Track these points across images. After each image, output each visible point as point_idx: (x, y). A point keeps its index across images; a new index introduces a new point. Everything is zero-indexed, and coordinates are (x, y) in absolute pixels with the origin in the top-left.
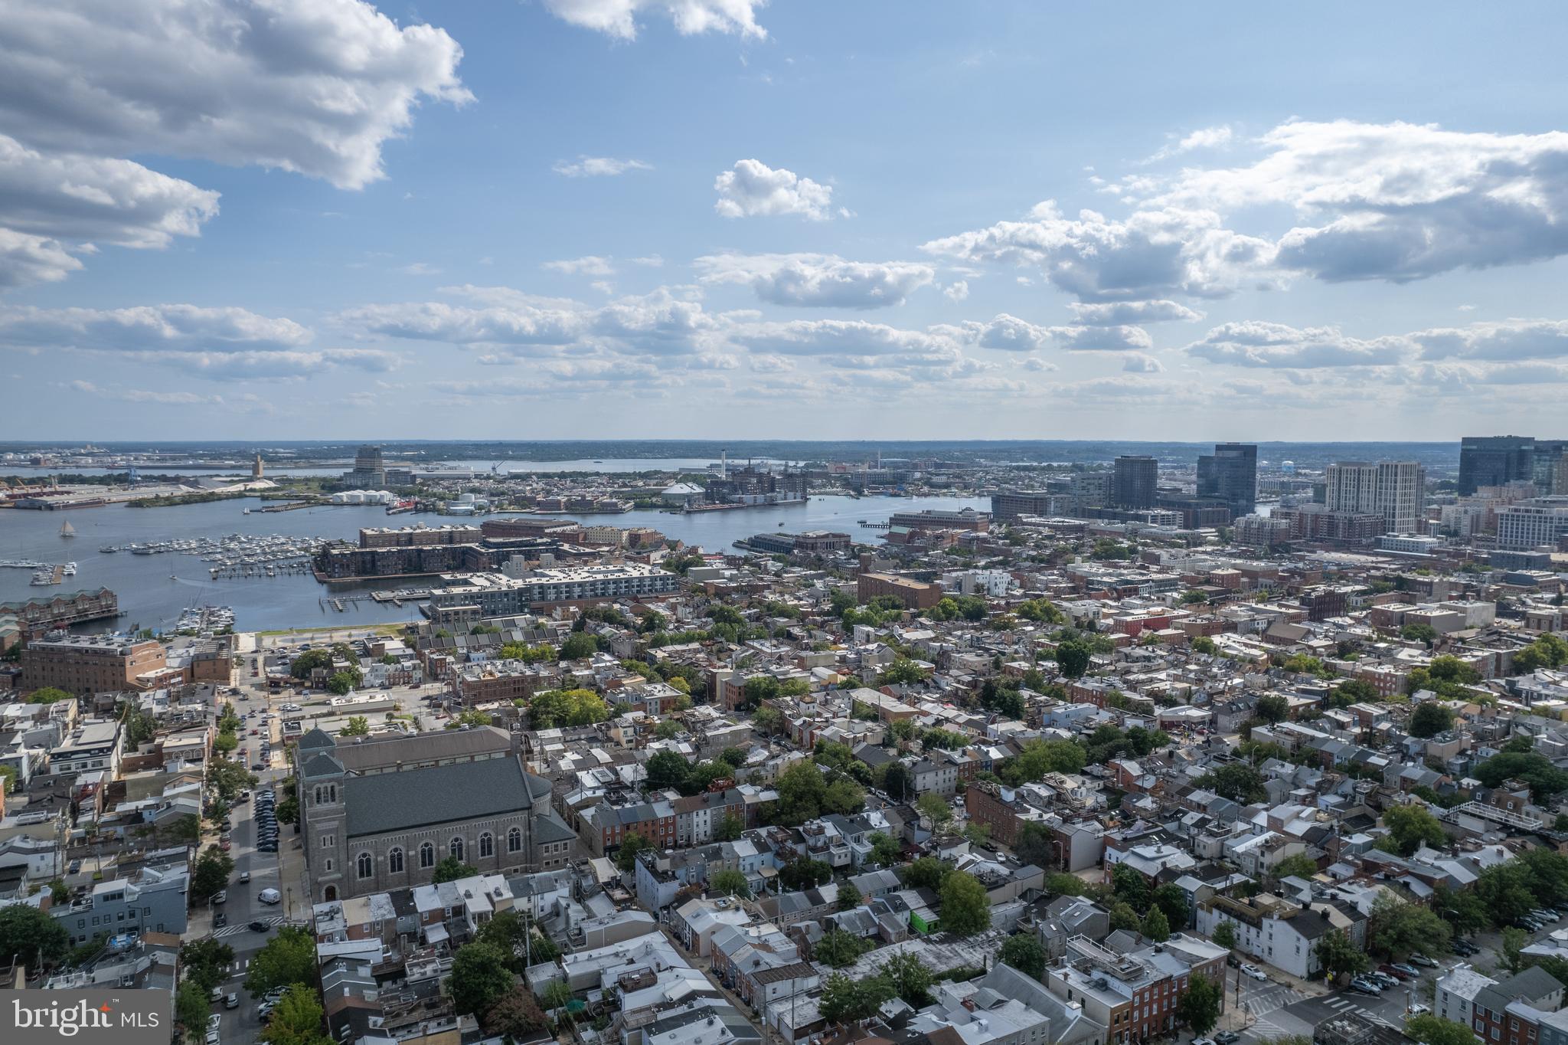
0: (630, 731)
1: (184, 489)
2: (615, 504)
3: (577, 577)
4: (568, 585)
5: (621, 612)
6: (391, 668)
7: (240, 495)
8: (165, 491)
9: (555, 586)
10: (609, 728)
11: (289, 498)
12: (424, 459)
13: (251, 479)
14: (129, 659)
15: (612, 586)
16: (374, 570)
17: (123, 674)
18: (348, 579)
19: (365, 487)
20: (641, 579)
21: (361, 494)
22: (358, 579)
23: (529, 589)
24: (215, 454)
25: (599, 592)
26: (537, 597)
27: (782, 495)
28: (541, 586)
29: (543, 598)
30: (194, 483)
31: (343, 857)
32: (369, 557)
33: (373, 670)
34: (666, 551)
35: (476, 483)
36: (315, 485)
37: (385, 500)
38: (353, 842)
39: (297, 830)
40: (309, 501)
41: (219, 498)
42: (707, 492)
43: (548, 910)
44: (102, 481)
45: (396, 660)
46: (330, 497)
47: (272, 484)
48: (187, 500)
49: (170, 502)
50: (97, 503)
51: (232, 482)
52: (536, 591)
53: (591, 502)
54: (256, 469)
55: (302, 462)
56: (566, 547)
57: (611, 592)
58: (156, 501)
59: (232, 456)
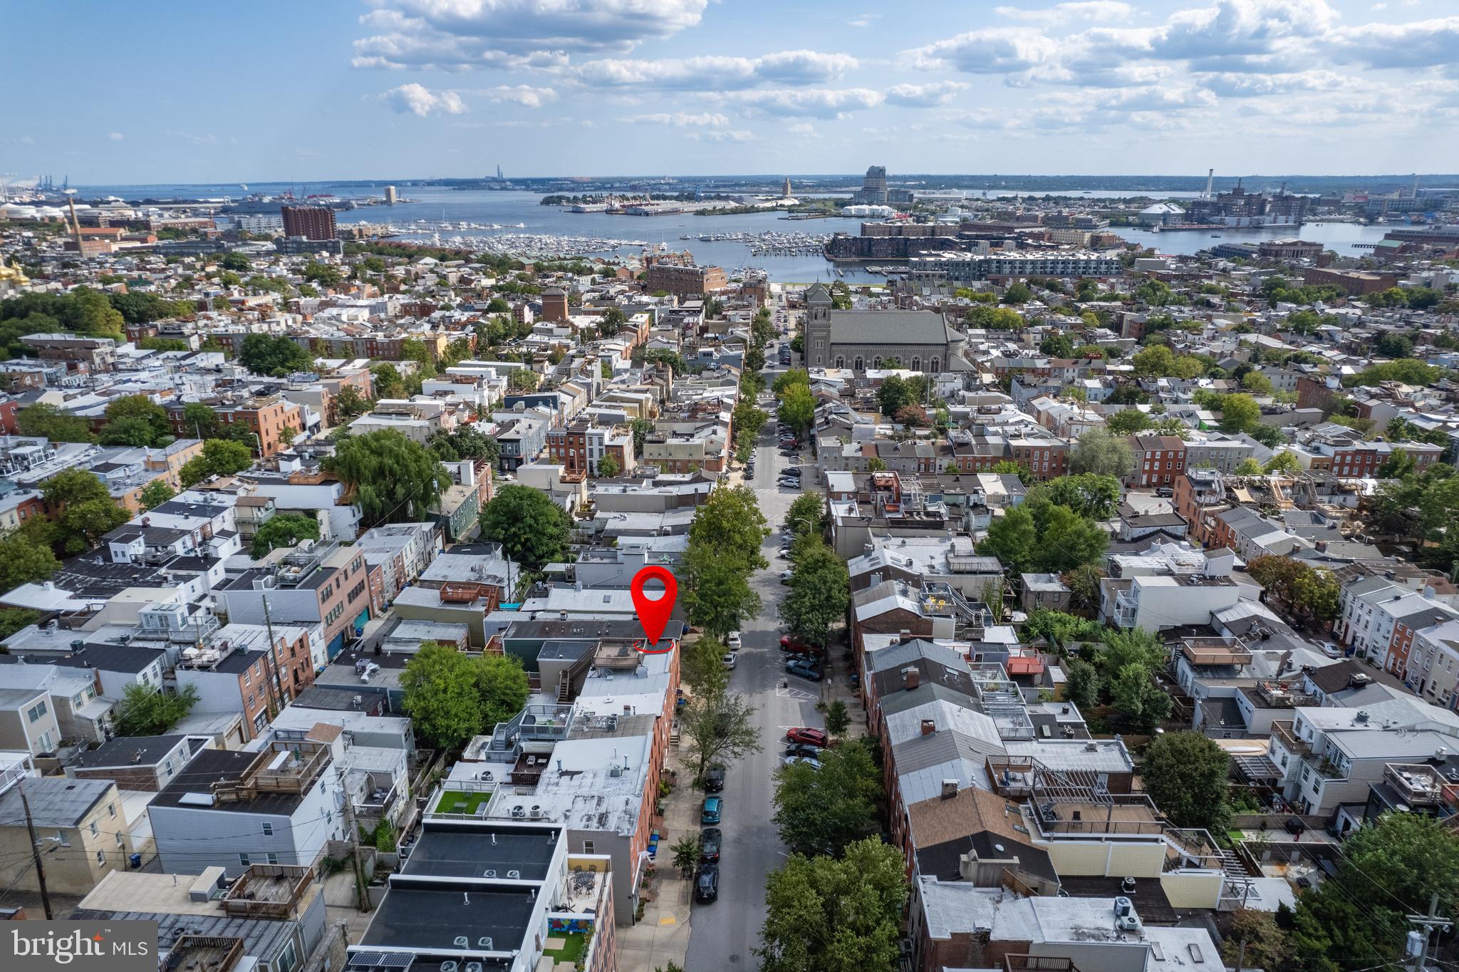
0: (1039, 337)
1: (733, 204)
2: (1090, 221)
3: (1029, 257)
4: (1022, 262)
5: (1062, 283)
6: (873, 300)
7: (773, 209)
8: (719, 204)
9: (1011, 262)
10: (1022, 332)
11: (809, 211)
12: (923, 187)
13: (781, 199)
14: (706, 277)
15: (1060, 266)
16: (870, 253)
17: (702, 288)
18: (849, 260)
19: (870, 204)
20: (1088, 262)
21: (866, 208)
22: (857, 259)
23: (988, 262)
24: (755, 184)
25: (1048, 270)
26: (994, 270)
27: (1271, 218)
28: (999, 261)
29: (999, 272)
30: (739, 200)
31: (827, 355)
32: (866, 243)
33: (860, 300)
34: (1123, 250)
35: (965, 203)
36: (830, 204)
37: (886, 214)
38: (834, 348)
39: (802, 358)
40: (824, 213)
41: (758, 210)
42: (1187, 214)
43: (947, 394)
44: (677, 198)
45: (878, 295)
46: (842, 211)
47: (797, 202)
48: (734, 212)
49: (723, 212)
50: (675, 212)
51: (767, 200)
52: (994, 265)
53: (1067, 217)
54: (785, 192)
55: (821, 189)
56: (1030, 241)
57: (1059, 271)
58: (714, 211)
59: (767, 185)
